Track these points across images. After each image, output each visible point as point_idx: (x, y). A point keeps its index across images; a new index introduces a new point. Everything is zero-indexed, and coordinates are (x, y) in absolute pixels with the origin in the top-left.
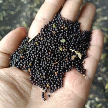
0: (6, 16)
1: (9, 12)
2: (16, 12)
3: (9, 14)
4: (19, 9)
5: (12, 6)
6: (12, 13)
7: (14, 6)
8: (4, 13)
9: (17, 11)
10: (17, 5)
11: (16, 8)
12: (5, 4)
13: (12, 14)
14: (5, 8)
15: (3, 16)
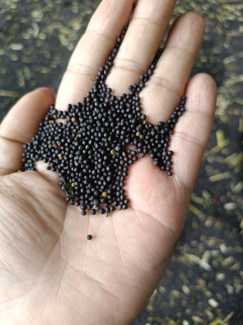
0: (32, 78)
1: (37, 69)
2: (52, 69)
3: (38, 73)
4: (59, 62)
5: (43, 56)
6: (45, 71)
7: (48, 56)
8: (27, 71)
9: (54, 66)
10: (53, 53)
11: (51, 60)
12: (29, 53)
13: (43, 74)
14: (29, 62)
15: (25, 78)
